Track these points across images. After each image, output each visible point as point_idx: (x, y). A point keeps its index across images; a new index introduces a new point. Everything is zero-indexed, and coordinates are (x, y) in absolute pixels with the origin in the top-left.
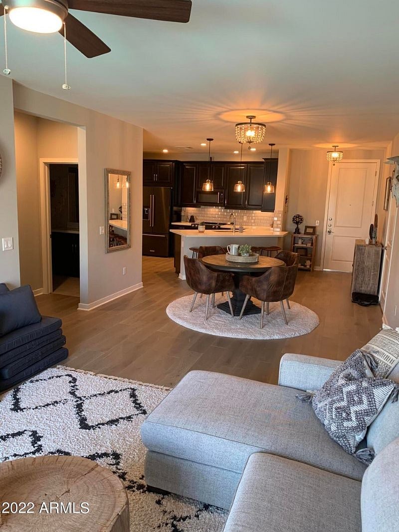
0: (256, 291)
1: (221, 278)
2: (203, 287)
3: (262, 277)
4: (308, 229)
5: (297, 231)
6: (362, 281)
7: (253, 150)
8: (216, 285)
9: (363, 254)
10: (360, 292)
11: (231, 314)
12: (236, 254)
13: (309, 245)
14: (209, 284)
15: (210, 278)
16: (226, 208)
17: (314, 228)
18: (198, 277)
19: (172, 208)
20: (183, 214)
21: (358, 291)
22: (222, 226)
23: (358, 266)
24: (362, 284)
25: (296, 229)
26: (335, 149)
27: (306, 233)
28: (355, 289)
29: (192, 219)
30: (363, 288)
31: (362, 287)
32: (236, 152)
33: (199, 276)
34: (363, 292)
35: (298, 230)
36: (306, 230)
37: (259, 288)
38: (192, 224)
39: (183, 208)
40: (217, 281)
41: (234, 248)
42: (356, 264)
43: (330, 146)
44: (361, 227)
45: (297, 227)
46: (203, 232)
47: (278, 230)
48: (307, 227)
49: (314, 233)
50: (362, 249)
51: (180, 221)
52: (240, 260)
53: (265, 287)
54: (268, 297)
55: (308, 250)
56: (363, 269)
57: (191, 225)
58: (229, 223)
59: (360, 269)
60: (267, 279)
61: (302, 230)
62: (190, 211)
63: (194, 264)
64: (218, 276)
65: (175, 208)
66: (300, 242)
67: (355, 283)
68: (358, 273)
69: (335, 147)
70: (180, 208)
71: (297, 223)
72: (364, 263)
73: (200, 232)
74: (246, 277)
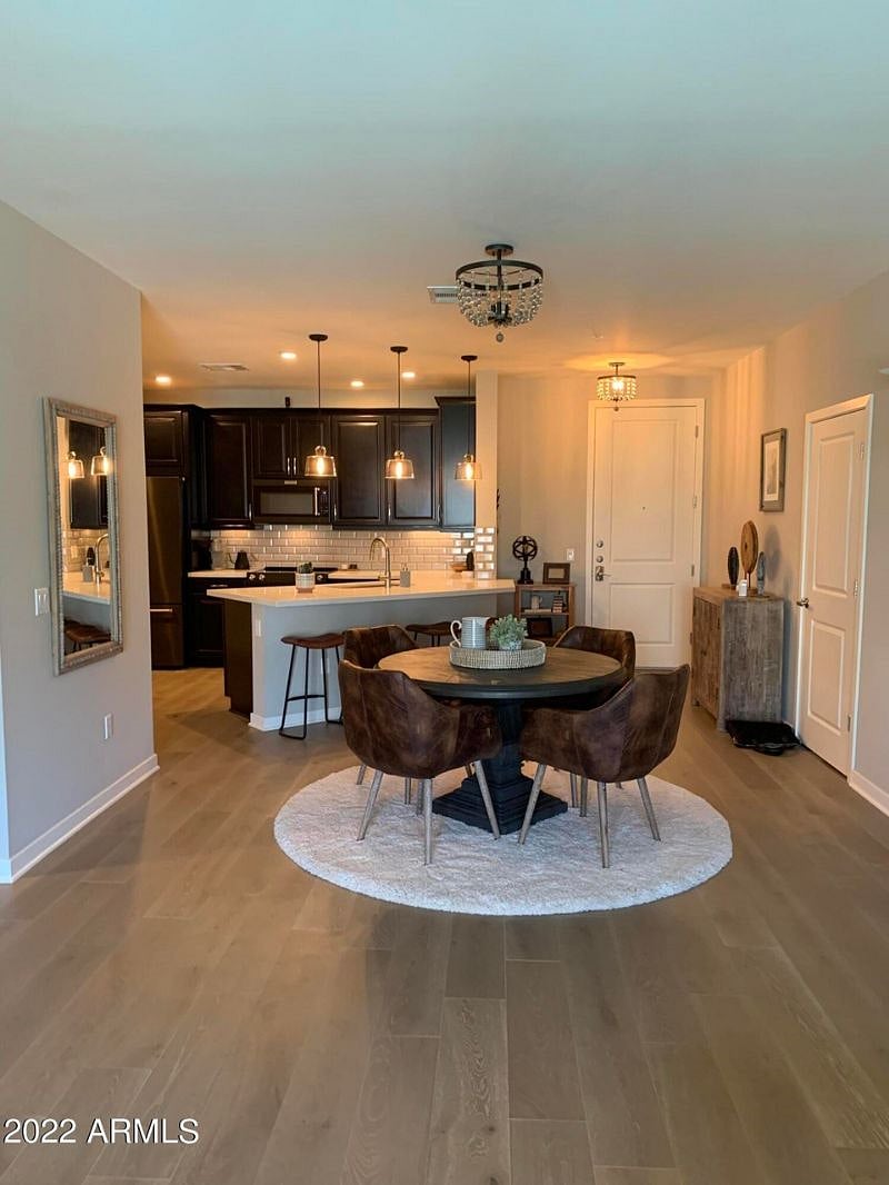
0: (585, 753)
1: (470, 724)
2: (421, 759)
3: (606, 710)
4: (551, 571)
5: (525, 577)
6: (743, 691)
7: (408, 375)
8: (458, 744)
9: (741, 623)
10: (742, 718)
11: (491, 831)
12: (483, 645)
13: (558, 610)
14: (439, 747)
15: (439, 728)
16: (338, 526)
17: (566, 567)
18: (399, 727)
19: (187, 534)
20: (216, 548)
21: (736, 716)
22: (332, 575)
23: (732, 652)
24: (743, 698)
25: (522, 573)
26: (617, 371)
27: (547, 581)
28: (727, 713)
29: (242, 561)
30: (746, 709)
31: (743, 705)
32: (357, 384)
33: (403, 723)
34: (747, 718)
35: (529, 573)
36: (546, 573)
37: (598, 746)
38: (249, 574)
39: (214, 534)
40: (460, 733)
41: (474, 627)
42: (726, 647)
43: (602, 364)
44: (671, 560)
45: (526, 568)
46: (310, 591)
47: (485, 575)
48: (548, 567)
49: (565, 581)
50: (736, 610)
51: (208, 567)
52: (497, 661)
53: (617, 738)
54: (624, 767)
55: (554, 621)
56: (743, 658)
57: (245, 576)
58: (345, 566)
59: (737, 660)
60: (622, 712)
61: (537, 576)
62: (234, 539)
63: (389, 688)
64: (463, 717)
65: (194, 534)
66: (535, 603)
67: (728, 697)
68: (732, 672)
69: (617, 365)
70: (205, 534)
71: (525, 556)
72: (745, 644)
73: (301, 591)
74: (546, 712)
